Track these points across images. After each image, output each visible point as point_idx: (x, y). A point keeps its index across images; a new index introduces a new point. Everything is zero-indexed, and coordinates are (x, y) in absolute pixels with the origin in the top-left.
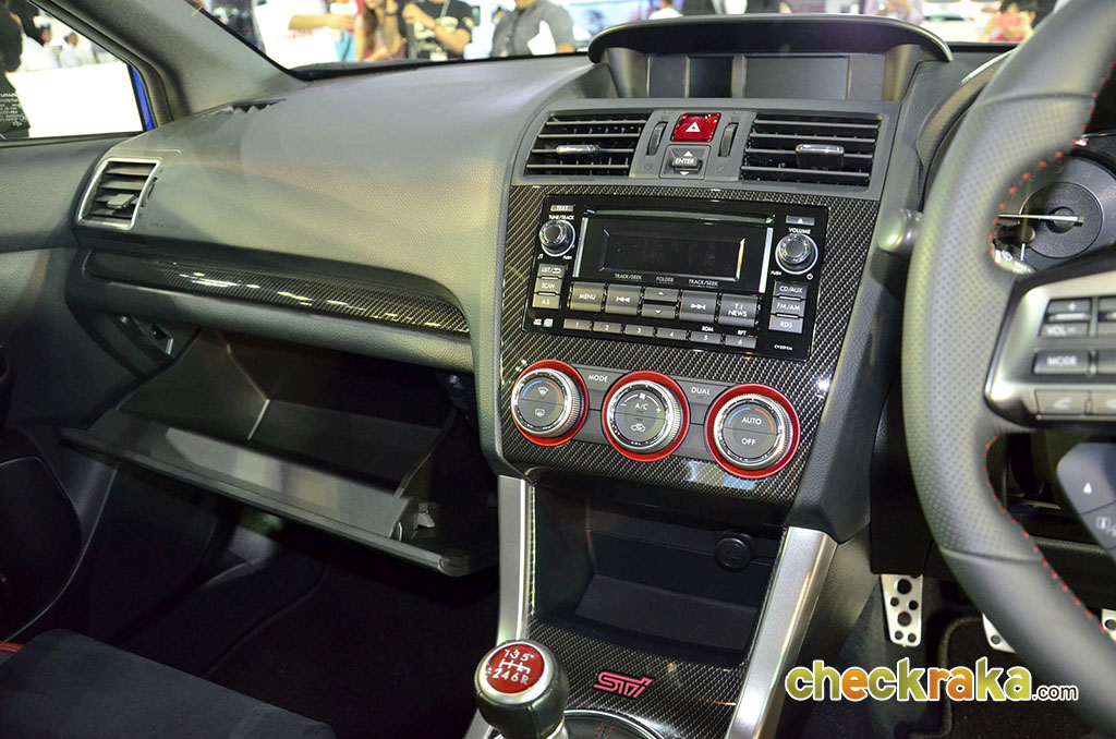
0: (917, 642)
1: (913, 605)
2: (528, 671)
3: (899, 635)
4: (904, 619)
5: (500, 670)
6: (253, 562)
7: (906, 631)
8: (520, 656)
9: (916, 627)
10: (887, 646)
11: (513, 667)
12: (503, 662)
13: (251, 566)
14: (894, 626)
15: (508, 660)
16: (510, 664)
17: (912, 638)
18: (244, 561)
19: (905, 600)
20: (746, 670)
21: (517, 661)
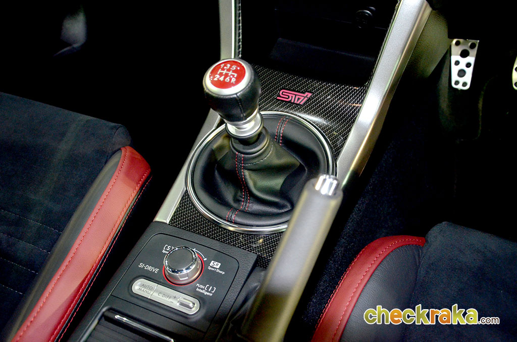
0: (468, 87)
1: (468, 65)
2: (236, 75)
3: (457, 83)
4: (462, 73)
5: (218, 76)
6: (75, 46)
7: (461, 80)
8: (230, 67)
9: (468, 78)
10: (449, 89)
11: (226, 73)
12: (220, 71)
13: (73, 48)
14: (455, 77)
15: (223, 69)
16: (225, 72)
17: (465, 84)
18: (70, 45)
19: (463, 61)
20: (368, 88)
21: (229, 70)
